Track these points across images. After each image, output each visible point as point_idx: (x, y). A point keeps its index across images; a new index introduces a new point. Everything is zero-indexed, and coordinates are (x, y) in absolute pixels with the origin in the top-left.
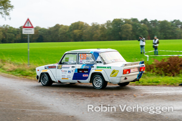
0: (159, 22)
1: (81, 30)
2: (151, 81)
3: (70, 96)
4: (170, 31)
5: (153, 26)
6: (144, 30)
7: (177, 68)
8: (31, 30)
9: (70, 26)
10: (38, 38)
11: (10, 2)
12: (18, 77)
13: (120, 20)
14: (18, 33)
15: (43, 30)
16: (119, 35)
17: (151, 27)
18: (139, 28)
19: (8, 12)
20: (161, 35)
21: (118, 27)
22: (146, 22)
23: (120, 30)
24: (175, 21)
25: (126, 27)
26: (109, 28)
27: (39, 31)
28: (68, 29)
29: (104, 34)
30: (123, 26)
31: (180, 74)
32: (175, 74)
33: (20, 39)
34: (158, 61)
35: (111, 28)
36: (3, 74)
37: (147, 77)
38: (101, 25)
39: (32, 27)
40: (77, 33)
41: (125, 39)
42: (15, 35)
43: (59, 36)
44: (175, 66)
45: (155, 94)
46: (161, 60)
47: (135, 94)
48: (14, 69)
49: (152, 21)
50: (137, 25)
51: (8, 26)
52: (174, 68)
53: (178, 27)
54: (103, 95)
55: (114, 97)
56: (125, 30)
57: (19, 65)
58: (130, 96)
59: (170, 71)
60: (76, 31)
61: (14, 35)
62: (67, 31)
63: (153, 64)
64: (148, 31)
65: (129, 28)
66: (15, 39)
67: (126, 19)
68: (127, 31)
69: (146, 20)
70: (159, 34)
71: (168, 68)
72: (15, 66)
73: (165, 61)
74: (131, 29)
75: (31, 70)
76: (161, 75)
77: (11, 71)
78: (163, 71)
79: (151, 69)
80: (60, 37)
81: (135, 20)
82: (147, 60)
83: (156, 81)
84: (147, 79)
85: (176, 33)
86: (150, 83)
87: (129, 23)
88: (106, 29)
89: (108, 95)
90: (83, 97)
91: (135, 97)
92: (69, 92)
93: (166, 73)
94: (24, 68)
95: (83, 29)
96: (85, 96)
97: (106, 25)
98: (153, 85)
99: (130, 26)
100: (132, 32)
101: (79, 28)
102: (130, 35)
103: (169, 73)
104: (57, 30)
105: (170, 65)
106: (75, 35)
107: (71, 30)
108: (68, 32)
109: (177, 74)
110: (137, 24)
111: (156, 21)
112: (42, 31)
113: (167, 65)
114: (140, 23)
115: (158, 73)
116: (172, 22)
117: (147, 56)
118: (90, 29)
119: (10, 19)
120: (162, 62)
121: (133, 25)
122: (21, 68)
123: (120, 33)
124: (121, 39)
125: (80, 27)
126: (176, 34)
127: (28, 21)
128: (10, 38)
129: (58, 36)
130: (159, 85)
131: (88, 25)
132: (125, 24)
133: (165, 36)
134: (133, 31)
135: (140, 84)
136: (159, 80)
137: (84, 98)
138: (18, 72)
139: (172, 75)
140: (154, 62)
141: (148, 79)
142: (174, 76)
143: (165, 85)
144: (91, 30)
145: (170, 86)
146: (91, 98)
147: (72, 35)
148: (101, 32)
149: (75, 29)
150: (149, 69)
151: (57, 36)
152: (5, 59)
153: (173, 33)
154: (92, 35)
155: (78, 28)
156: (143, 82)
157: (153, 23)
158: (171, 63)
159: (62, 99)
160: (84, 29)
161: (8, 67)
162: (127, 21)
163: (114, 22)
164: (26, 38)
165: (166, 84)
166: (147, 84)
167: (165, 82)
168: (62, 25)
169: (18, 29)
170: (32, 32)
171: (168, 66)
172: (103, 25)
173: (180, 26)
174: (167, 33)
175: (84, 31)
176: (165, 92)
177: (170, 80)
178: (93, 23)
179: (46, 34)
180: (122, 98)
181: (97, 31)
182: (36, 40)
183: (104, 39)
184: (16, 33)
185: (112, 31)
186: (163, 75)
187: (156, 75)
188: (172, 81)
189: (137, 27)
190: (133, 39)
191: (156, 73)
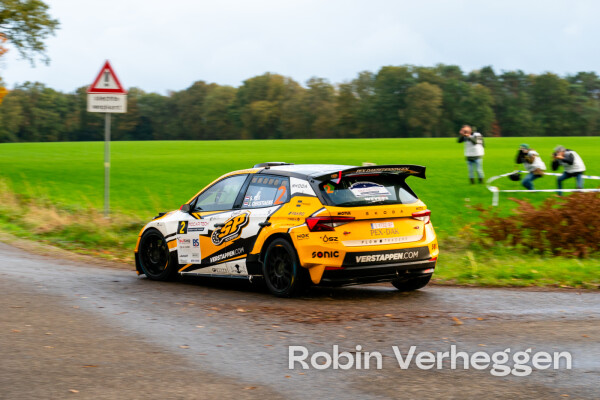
0: (529, 78)
1: (276, 102)
2: (508, 271)
3: (242, 319)
4: (565, 109)
5: (511, 90)
6: (480, 102)
7: (592, 231)
8: (116, 99)
9: (241, 87)
10: (137, 126)
11: (46, 7)
12: (69, 252)
13: (403, 71)
14: (73, 110)
15: (153, 100)
16: (398, 119)
17: (502, 95)
18: (464, 98)
19: (39, 39)
20: (535, 120)
21: (397, 92)
22: (488, 79)
23: (401, 104)
24: (581, 75)
25: (421, 94)
26: (364, 96)
27: (140, 105)
28: (234, 98)
29: (350, 115)
30: (410, 89)
32: (587, 249)
33: (78, 127)
34: (533, 208)
35: (372, 98)
36: (21, 242)
37: (495, 261)
38: (342, 86)
39: (120, 90)
40: (260, 111)
41: (418, 133)
42: (63, 115)
43: (205, 119)
44: (586, 225)
45: (521, 316)
46: (541, 203)
47: (456, 315)
48: (58, 228)
49: (507, 76)
50: (460, 88)
51: (40, 88)
52: (584, 230)
53: (590, 95)
54: (353, 317)
55: (389, 326)
56: (419, 104)
57: (75, 213)
58: (438, 322)
59: (571, 240)
60: (258, 105)
61: (57, 115)
62: (231, 103)
63: (513, 217)
64: (492, 107)
65: (432, 98)
66: (61, 127)
67: (422, 68)
68: (426, 108)
69: (487, 71)
70: (529, 116)
71: (563, 229)
72: (61, 216)
73: (555, 207)
74: (438, 101)
75: (115, 230)
76: (541, 253)
77: (48, 234)
78: (548, 238)
79: (507, 232)
80: (208, 123)
81: (451, 71)
82: (491, 202)
83: (525, 272)
84: (493, 266)
85: (585, 116)
86: (504, 280)
87: (432, 82)
88: (357, 100)
89: (367, 318)
90: (284, 322)
91: (455, 325)
92: (240, 307)
93: (557, 246)
94: (92, 225)
95: (281, 97)
96: (293, 320)
97: (357, 87)
98: (514, 286)
99: (436, 91)
100: (441, 110)
101: (270, 96)
102: (434, 121)
103: (565, 246)
104: (198, 101)
105: (571, 222)
106: (255, 119)
107: (244, 103)
108: (233, 108)
109: (593, 252)
110: (457, 85)
111: (521, 74)
112: (151, 104)
113: (558, 223)
114: (467, 81)
115: (532, 247)
116: (573, 80)
117: (494, 189)
118: (305, 99)
119: (47, 62)
120: (546, 209)
121: (442, 86)
122: (82, 222)
123: (401, 113)
124: (404, 131)
125: (271, 93)
126: (584, 120)
127: (107, 71)
128: (45, 124)
129: (200, 119)
130: (535, 287)
131: (296, 84)
132: (419, 85)
133: (547, 125)
134: (445, 106)
135: (473, 282)
136: (534, 271)
137: (291, 327)
138: (72, 235)
139: (577, 253)
140: (519, 209)
141: (499, 266)
142: (581, 256)
143: (556, 286)
144: (308, 101)
145: (569, 289)
146: (310, 327)
147: (245, 119)
148: (338, 109)
149: (257, 99)
150: (501, 232)
151: (196, 119)
152: (30, 191)
153: (573, 116)
154: (311, 119)
155: (265, 95)
156: (480, 277)
157: (512, 84)
158: (575, 214)
159: (217, 328)
160: (287, 99)
161: (39, 217)
162: (425, 75)
163: (383, 78)
164: (96, 124)
165: (557, 283)
166: (496, 282)
167: (551, 277)
168: (213, 86)
169: (71, 96)
170: (120, 105)
172: (345, 88)
173: (597, 92)
174: (556, 116)
175: (287, 104)
176: (556, 311)
177: (569, 269)
178: (312, 80)
179: (163, 114)
180: (413, 329)
181: (327, 105)
182: (129, 132)
183: (352, 133)
184: (63, 109)
185: (375, 108)
186: (549, 252)
187: (525, 252)
188: (575, 273)
189: (460, 93)
190: (444, 134)
191: (524, 244)
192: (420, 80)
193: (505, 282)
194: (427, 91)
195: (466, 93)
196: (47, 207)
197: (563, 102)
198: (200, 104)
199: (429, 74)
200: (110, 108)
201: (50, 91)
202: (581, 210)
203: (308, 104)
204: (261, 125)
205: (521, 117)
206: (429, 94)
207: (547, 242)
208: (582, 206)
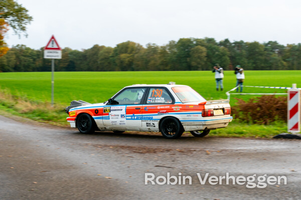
0: (246, 44)
1: (131, 54)
2: (232, 130)
3: (111, 151)
4: (262, 58)
5: (238, 50)
6: (224, 55)
7: (271, 112)
8: (57, 53)
9: (115, 48)
10: (69, 65)
11: (27, 11)
12: (36, 122)
13: (189, 41)
14: (39, 58)
15: (76, 53)
16: (187, 62)
17: (234, 51)
18: (217, 53)
19: (24, 25)
20: (248, 63)
21: (187, 50)
22: (228, 44)
23: (188, 55)
24: (270, 43)
25: (197, 51)
26: (172, 52)
27: (69, 55)
28: (113, 53)
29: (165, 60)
30: (193, 49)
31: (276, 122)
32: (268, 121)
33: (41, 65)
34: (244, 102)
35: (175, 53)
36: (14, 116)
38: (162, 47)
39: (59, 49)
40: (124, 58)
41: (196, 69)
42: (34, 60)
43: (99, 62)
44: (269, 110)
45: (237, 150)
46: (248, 100)
47: (208, 150)
48: (31, 110)
49: (236, 43)
50: (214, 48)
51: (24, 47)
52: (267, 112)
53: (274, 52)
54: (161, 150)
55: (178, 155)
56: (196, 55)
57: (39, 104)
58: (200, 152)
59: (261, 117)
60: (123, 56)
61: (31, 60)
62: (111, 55)
63: (235, 106)
64: (230, 57)
65: (202, 52)
66: (33, 65)
67: (197, 39)
68: (199, 57)
69: (227, 41)
70: (246, 61)
71: (258, 112)
72: (32, 105)
73: (254, 102)
74: (204, 54)
75: (56, 112)
76: (248, 122)
77: (26, 113)
78: (250, 116)
79: (233, 113)
80: (101, 64)
81: (211, 41)
83: (240, 131)
85: (271, 61)
87: (203, 46)
88: (168, 53)
89: (168, 151)
90: (130, 153)
91: (207, 154)
92: (111, 146)
93: (255, 119)
94: (46, 109)
95: (134, 52)
96: (134, 152)
97: (168, 47)
98: (235, 137)
99: (204, 49)
100: (206, 58)
101: (129, 52)
102: (203, 63)
103: (259, 119)
105: (262, 109)
106: (122, 62)
107: (117, 54)
108: (112, 57)
109: (271, 122)
111: (242, 42)
112: (74, 55)
113: (256, 108)
114: (218, 45)
115: (243, 120)
116: (266, 45)
117: (228, 94)
118: (145, 53)
119: (27, 36)
120: (250, 103)
121: (206, 47)
122: (42, 108)
124: (190, 68)
125: (129, 50)
126: (271, 63)
127: (53, 40)
128: (26, 64)
129: (97, 62)
130: (244, 138)
131: (141, 46)
132: (197, 47)
133: (254, 65)
134: (208, 56)
135: (216, 135)
136: (244, 131)
137: (134, 155)
138: (37, 114)
139: (264, 123)
140: (238, 103)
141: (228, 128)
142: (266, 124)
143: (253, 137)
145: (260, 139)
146: (142, 155)
147: (117, 62)
148: (160, 58)
149: (123, 53)
151: (95, 62)
152: (18, 94)
153: (266, 61)
154: (148, 62)
155: (127, 51)
156: (220, 133)
157: (238, 46)
158: (263, 105)
159: (100, 155)
160: (136, 53)
161: (22, 106)
162: (199, 42)
163: (180, 44)
164: (49, 64)
166: (226, 135)
167: (252, 133)
168: (103, 47)
169: (38, 51)
170: (58, 55)
171: (258, 109)
172: (164, 48)
173: (277, 50)
174: (258, 61)
175: (136, 55)
176: (252, 148)
177: (260, 130)
178: (149, 44)
179: (80, 60)
180: (189, 156)
181: (155, 56)
182: (64, 68)
183: (166, 68)
184: (35, 57)
185: (176, 57)
186: (251, 122)
187: (240, 122)
188: (263, 131)
189: (214, 50)
190: (207, 69)
191: (240, 118)
192: (197, 45)
193: (230, 135)
194: (200, 49)
195: (217, 50)
196: (26, 101)
197: (261, 55)
198: (97, 55)
199: (200, 42)
200: (54, 56)
201: (28, 49)
202: (266, 103)
203: (146, 55)
204: (125, 65)
205: (242, 62)
206: (200, 51)
207: (250, 117)
208: (267, 102)
